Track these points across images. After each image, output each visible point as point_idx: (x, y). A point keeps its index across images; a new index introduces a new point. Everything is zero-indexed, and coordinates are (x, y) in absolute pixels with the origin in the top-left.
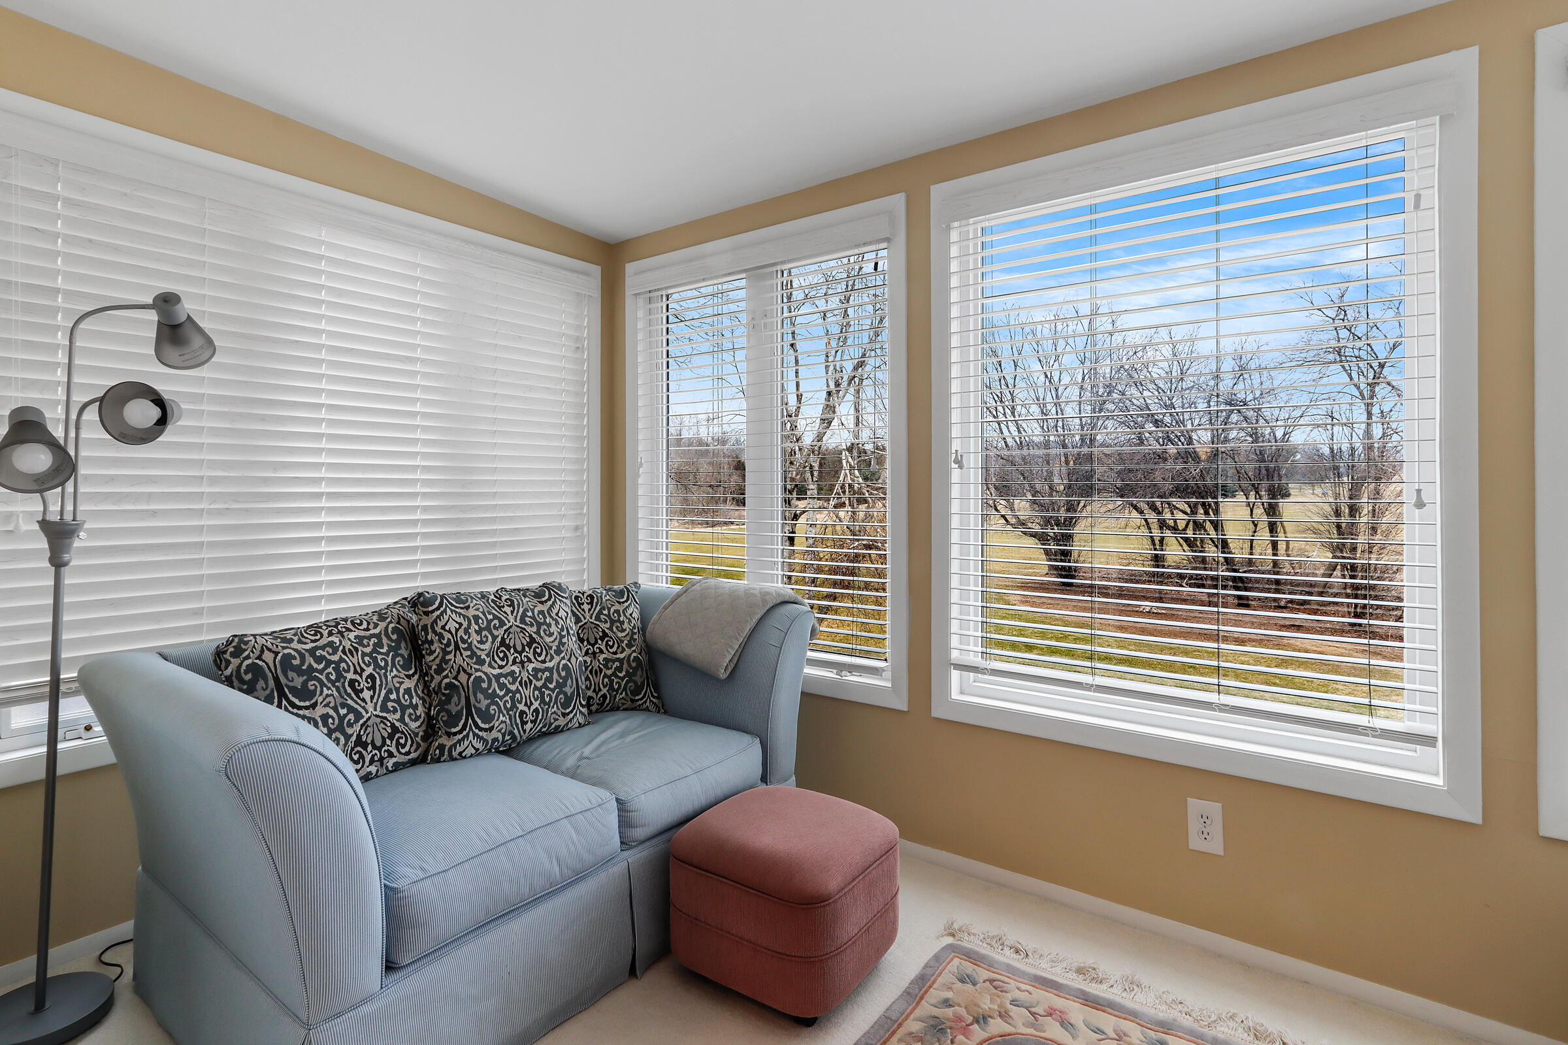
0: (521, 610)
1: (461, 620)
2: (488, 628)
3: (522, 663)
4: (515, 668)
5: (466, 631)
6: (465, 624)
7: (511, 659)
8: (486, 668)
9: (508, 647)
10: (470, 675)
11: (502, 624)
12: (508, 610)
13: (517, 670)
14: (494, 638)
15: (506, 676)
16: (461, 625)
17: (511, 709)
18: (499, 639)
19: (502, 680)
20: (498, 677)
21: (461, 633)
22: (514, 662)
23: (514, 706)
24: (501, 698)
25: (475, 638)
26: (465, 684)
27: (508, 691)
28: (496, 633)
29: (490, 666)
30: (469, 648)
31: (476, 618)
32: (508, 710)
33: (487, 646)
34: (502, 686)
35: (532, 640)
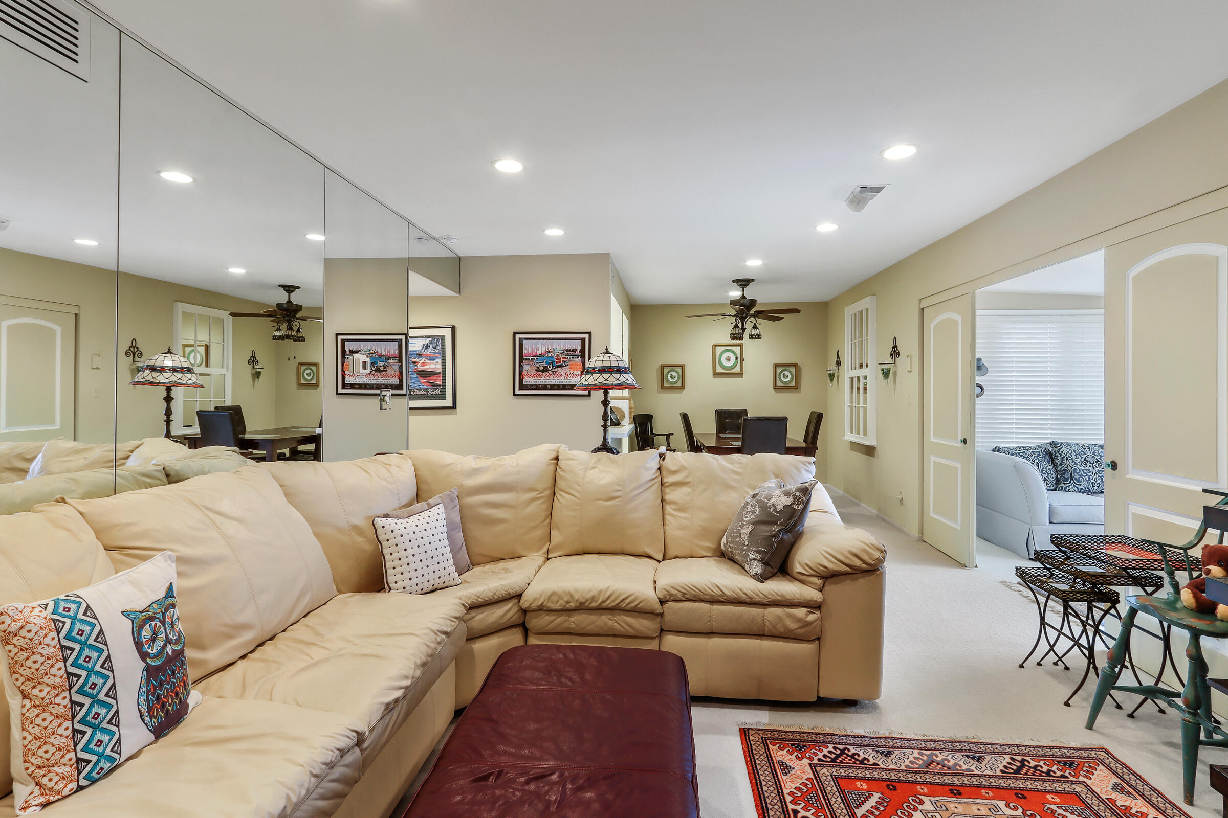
0: (1093, 451)
1: (1069, 451)
2: (1079, 454)
3: (1093, 467)
4: (1089, 468)
5: (1071, 454)
6: (1070, 452)
7: (1088, 465)
8: (1078, 466)
9: (1088, 462)
10: (1072, 468)
11: (1085, 454)
12: (1088, 450)
13: (1091, 469)
14: (1082, 458)
15: (1086, 470)
16: (1068, 452)
17: (1088, 481)
18: (1084, 458)
19: (1085, 471)
20: (1083, 470)
21: (1068, 454)
22: (1090, 466)
23: (1089, 480)
24: (1084, 476)
25: (1074, 457)
26: (1070, 470)
27: (1087, 475)
28: (1082, 456)
29: (1080, 466)
30: (1072, 459)
31: (1074, 451)
32: (1087, 481)
33: (1079, 460)
34: (1085, 473)
35: (1097, 461)
